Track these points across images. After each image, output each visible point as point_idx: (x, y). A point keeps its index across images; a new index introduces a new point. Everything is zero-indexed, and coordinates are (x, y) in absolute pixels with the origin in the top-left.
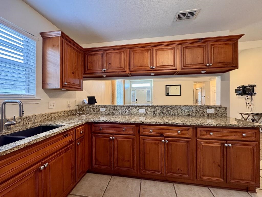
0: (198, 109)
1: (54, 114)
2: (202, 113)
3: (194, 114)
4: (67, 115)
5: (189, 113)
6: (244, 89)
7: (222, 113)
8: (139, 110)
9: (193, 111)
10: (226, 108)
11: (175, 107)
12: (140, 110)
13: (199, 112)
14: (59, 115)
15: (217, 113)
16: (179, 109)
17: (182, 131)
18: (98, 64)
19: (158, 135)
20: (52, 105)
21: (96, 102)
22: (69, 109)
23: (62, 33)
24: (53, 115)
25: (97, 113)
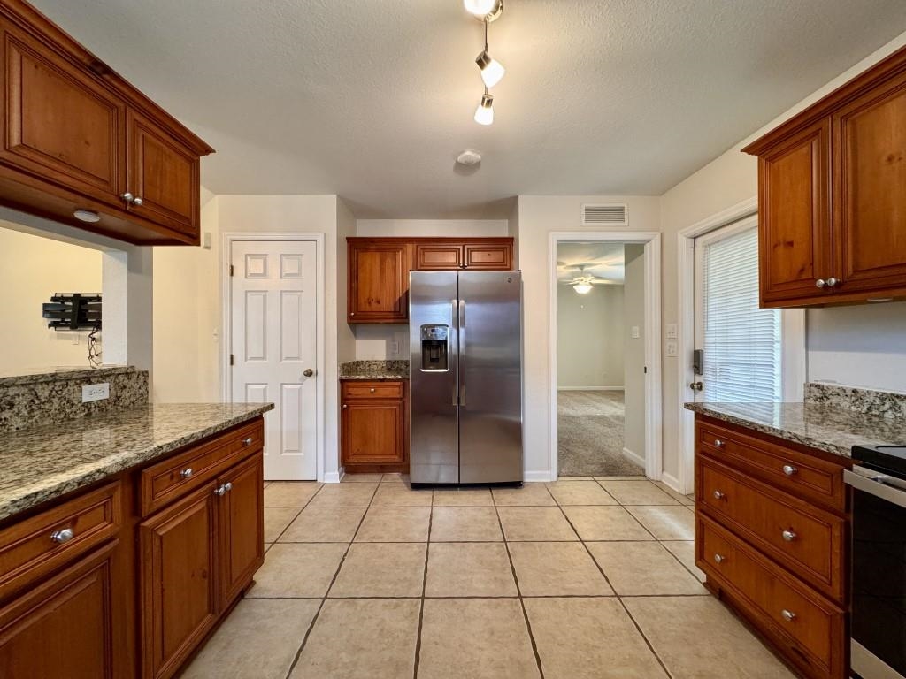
0: (44, 393)
2: (60, 411)
3: (17, 423)
6: (80, 307)
7: (135, 395)
9: (11, 405)
10: (147, 372)
13: (47, 406)
17: (74, 522)
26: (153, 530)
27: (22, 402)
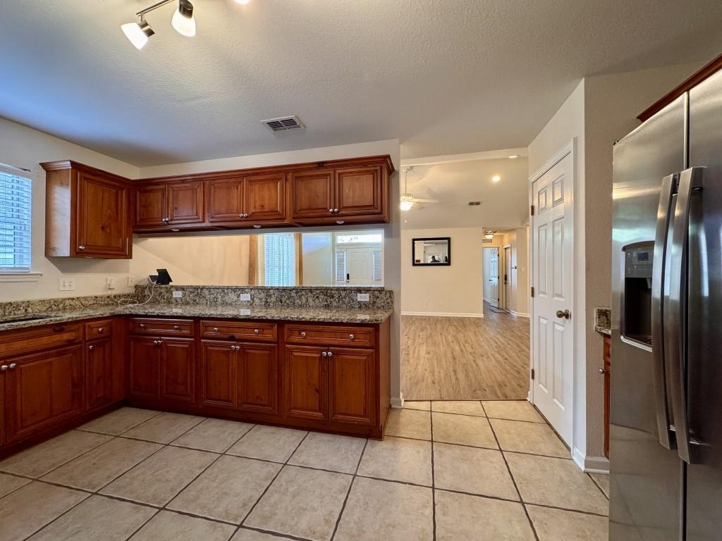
0: (343, 294)
1: (70, 301)
2: (349, 302)
3: (335, 304)
4: (103, 303)
5: (327, 302)
7: (384, 302)
8: (239, 296)
9: (333, 297)
10: (391, 291)
11: (303, 290)
12: (241, 295)
13: (344, 300)
14: (83, 302)
15: (375, 302)
16: (310, 294)
17: (263, 329)
18: (156, 209)
19: (226, 337)
20: (67, 284)
21: (171, 281)
22: (109, 293)
23: (73, 163)
24: (67, 302)
25: (169, 302)
26: (291, 351)
27: (336, 296)
